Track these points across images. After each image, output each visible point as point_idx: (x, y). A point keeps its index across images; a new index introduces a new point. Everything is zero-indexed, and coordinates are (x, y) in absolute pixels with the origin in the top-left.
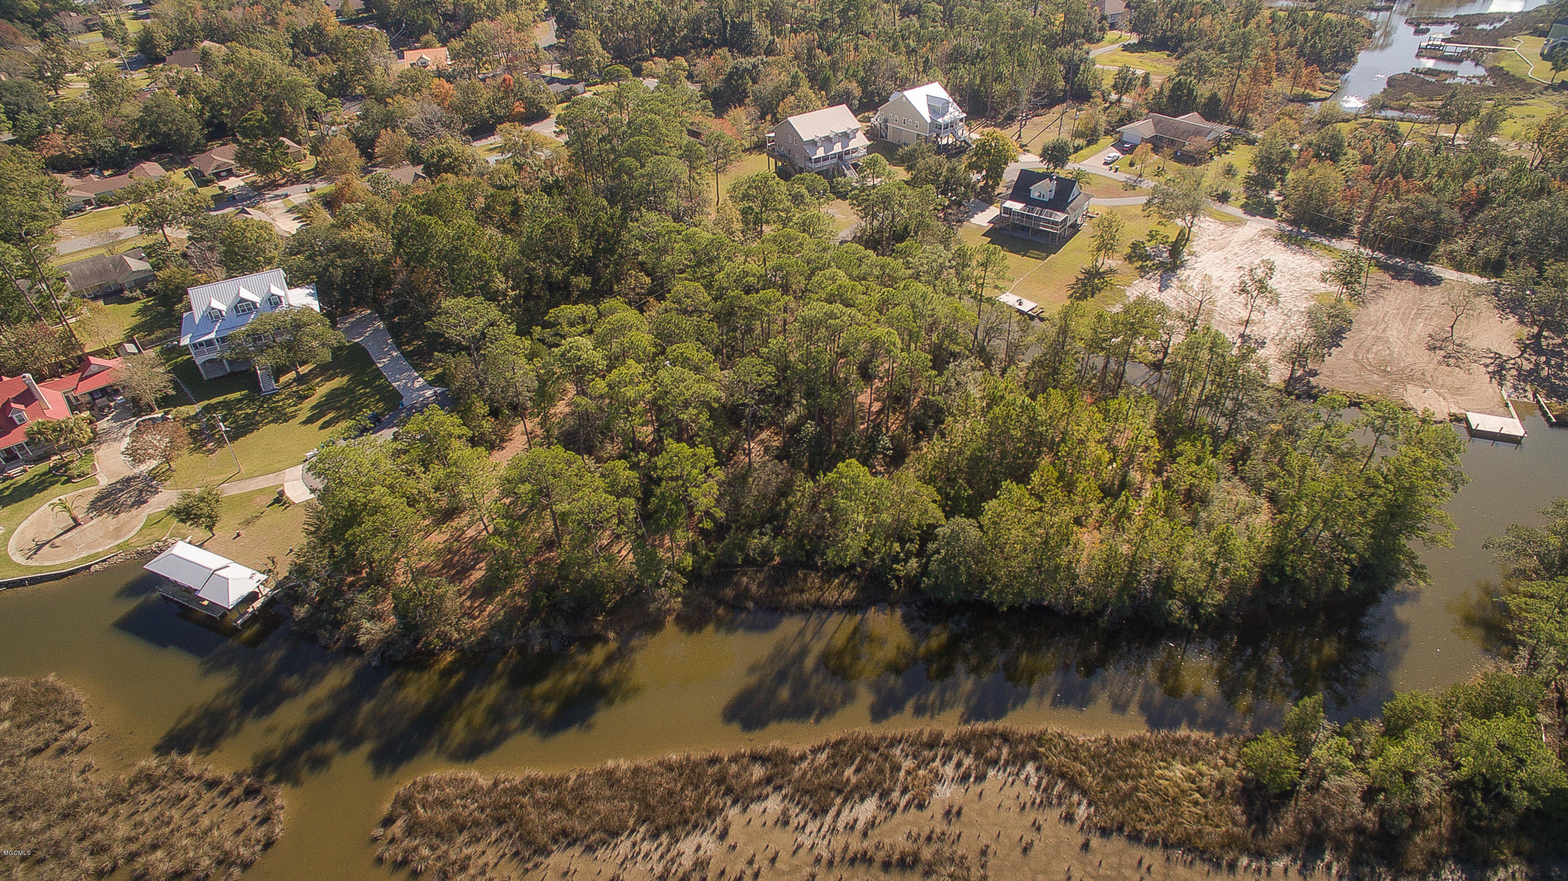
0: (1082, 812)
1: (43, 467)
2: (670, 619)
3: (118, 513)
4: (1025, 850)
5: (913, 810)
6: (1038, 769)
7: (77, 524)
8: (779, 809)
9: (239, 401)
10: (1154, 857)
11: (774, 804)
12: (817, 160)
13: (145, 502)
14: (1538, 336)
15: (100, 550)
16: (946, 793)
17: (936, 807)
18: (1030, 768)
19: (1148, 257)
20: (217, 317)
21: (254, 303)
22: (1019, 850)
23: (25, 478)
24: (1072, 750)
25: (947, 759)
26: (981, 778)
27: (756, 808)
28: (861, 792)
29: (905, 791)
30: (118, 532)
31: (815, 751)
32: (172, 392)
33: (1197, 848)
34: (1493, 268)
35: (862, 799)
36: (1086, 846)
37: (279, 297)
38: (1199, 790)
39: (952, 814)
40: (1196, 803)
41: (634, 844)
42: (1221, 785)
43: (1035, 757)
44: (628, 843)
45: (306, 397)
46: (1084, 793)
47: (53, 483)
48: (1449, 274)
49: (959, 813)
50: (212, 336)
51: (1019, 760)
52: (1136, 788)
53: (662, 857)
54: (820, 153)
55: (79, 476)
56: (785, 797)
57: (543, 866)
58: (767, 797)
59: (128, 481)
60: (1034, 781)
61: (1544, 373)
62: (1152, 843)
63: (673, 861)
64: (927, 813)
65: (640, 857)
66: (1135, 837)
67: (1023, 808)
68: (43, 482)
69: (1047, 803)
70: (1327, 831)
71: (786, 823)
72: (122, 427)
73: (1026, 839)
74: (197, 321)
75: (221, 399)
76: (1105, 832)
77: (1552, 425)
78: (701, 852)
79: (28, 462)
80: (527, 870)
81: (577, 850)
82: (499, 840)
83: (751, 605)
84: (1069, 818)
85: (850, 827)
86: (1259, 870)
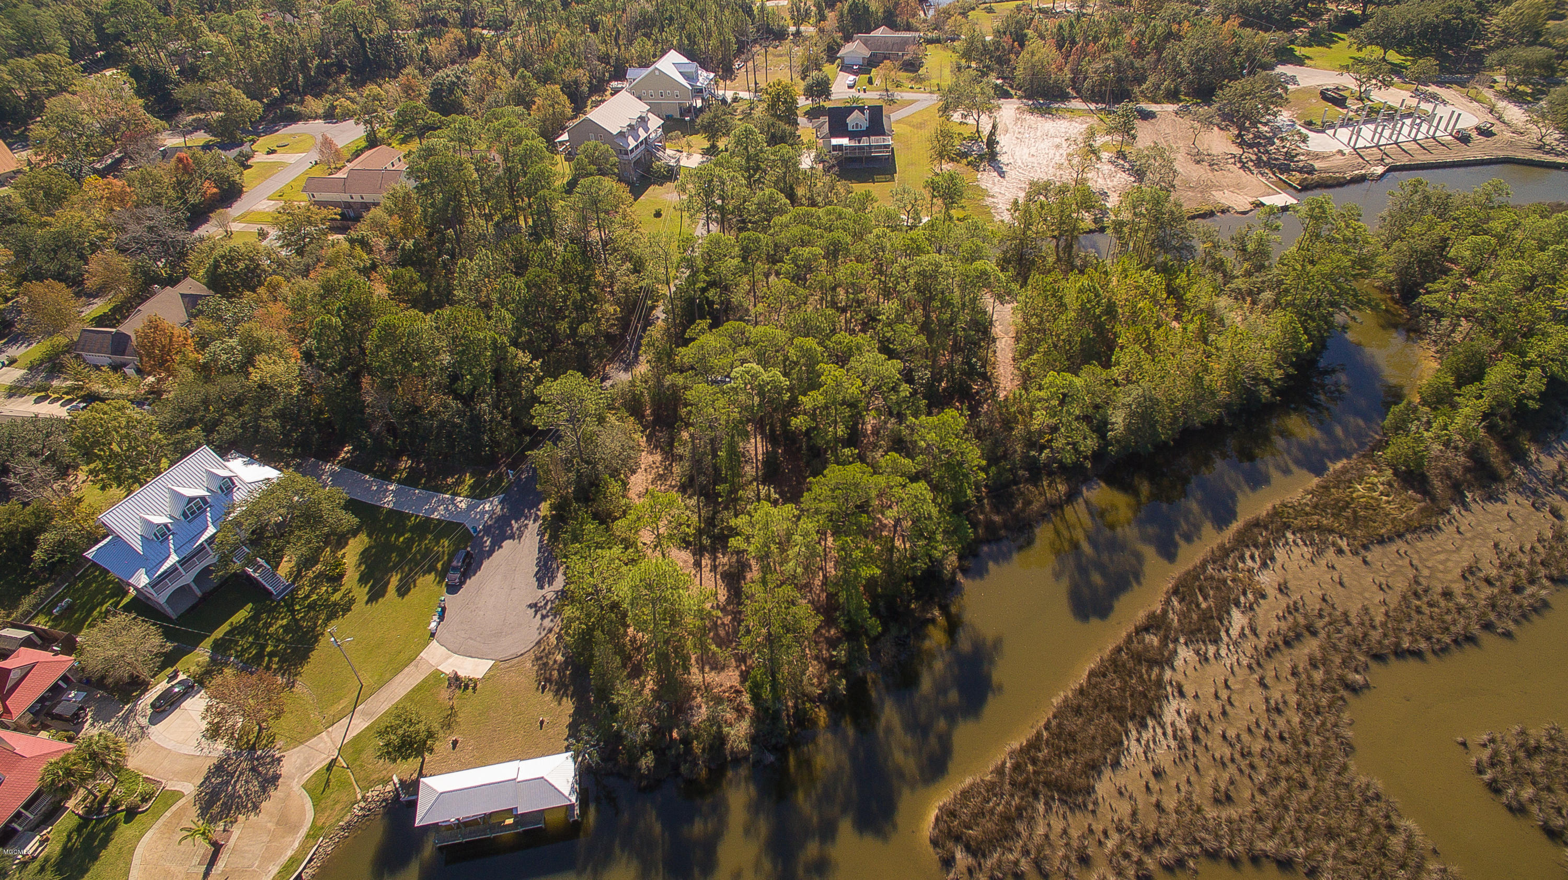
0: (1343, 544)
1: (66, 822)
2: (960, 577)
3: (256, 807)
4: (1341, 584)
5: (1261, 601)
6: (1293, 533)
7: (217, 848)
8: (1192, 653)
9: (255, 618)
10: (1400, 545)
11: (1185, 654)
12: (632, 151)
13: (276, 777)
14: (1239, 135)
15: (290, 853)
16: (1267, 579)
17: (1271, 592)
18: (1289, 535)
19: (964, 155)
20: (163, 535)
21: (203, 498)
22: (1338, 586)
23: (54, 848)
24: (1299, 511)
25: (1242, 558)
26: (1273, 559)
27: (1179, 663)
28: (1223, 612)
29: (1244, 594)
30: (286, 824)
31: (1168, 602)
32: (169, 646)
33: (1416, 528)
34: (1172, 96)
35: (1229, 614)
36: (1365, 562)
37: (230, 478)
38: (1382, 494)
39: (1283, 589)
40: (1388, 502)
41: (1138, 740)
42: (1390, 484)
43: (1287, 526)
44: (1133, 743)
45: (341, 576)
46: (1331, 531)
47: (113, 827)
48: (1153, 107)
49: (1286, 588)
50: (173, 559)
51: (1279, 533)
52: (1355, 512)
53: (1164, 734)
54: (632, 143)
55: (144, 800)
56: (1186, 644)
57: (1100, 800)
58: (1176, 652)
59: (219, 768)
60: (1299, 541)
61: (1265, 159)
62: (1391, 539)
63: (1175, 732)
64: (1271, 598)
65: (1152, 745)
66: (1381, 541)
67: (1313, 561)
68: (92, 836)
69: (1320, 552)
70: (1456, 480)
71: (1206, 659)
72: (125, 720)
73: (1336, 578)
74: (139, 549)
75: (225, 628)
76: (1365, 547)
77: (1300, 191)
78: (1183, 714)
79: (37, 827)
80: (1093, 812)
81: (1107, 773)
82: (1048, 808)
83: (1003, 532)
84: (1340, 551)
85: (1242, 635)
86: (1450, 521)
